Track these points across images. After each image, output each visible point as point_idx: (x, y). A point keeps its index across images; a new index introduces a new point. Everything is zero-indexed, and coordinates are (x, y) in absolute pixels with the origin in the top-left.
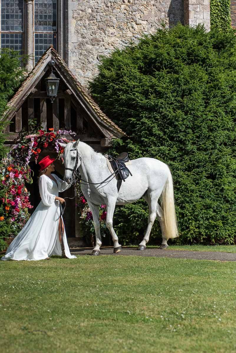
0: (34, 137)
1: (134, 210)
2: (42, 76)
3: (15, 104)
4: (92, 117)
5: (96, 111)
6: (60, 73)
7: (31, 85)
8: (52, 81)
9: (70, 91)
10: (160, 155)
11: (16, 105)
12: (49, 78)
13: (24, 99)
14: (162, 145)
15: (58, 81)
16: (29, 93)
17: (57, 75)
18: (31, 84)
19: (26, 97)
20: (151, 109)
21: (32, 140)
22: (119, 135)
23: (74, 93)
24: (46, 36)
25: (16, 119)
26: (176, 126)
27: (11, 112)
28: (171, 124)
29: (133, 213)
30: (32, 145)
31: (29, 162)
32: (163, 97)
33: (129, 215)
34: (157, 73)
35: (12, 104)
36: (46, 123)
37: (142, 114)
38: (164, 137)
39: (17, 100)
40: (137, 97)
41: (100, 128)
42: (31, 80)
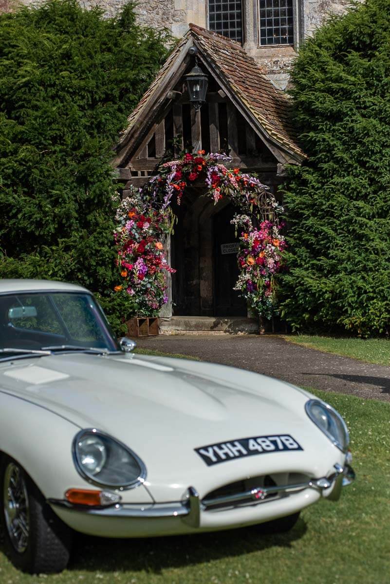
0: (177, 165)
1: (303, 279)
2: (180, 71)
3: (141, 116)
4: (257, 132)
5: (260, 121)
6: (207, 66)
7: (163, 87)
9: (223, 92)
10: (344, 191)
11: (143, 118)
12: (188, 75)
13: (155, 108)
15: (205, 78)
16: (162, 98)
17: (204, 69)
18: (164, 85)
19: (158, 105)
20: (336, 117)
21: (173, 170)
23: (229, 95)
30: (171, 178)
31: (169, 202)
32: (350, 99)
35: (136, 117)
36: (200, 142)
37: (322, 125)
38: (350, 162)
39: (144, 110)
40: (317, 99)
41: (269, 148)
42: (162, 78)
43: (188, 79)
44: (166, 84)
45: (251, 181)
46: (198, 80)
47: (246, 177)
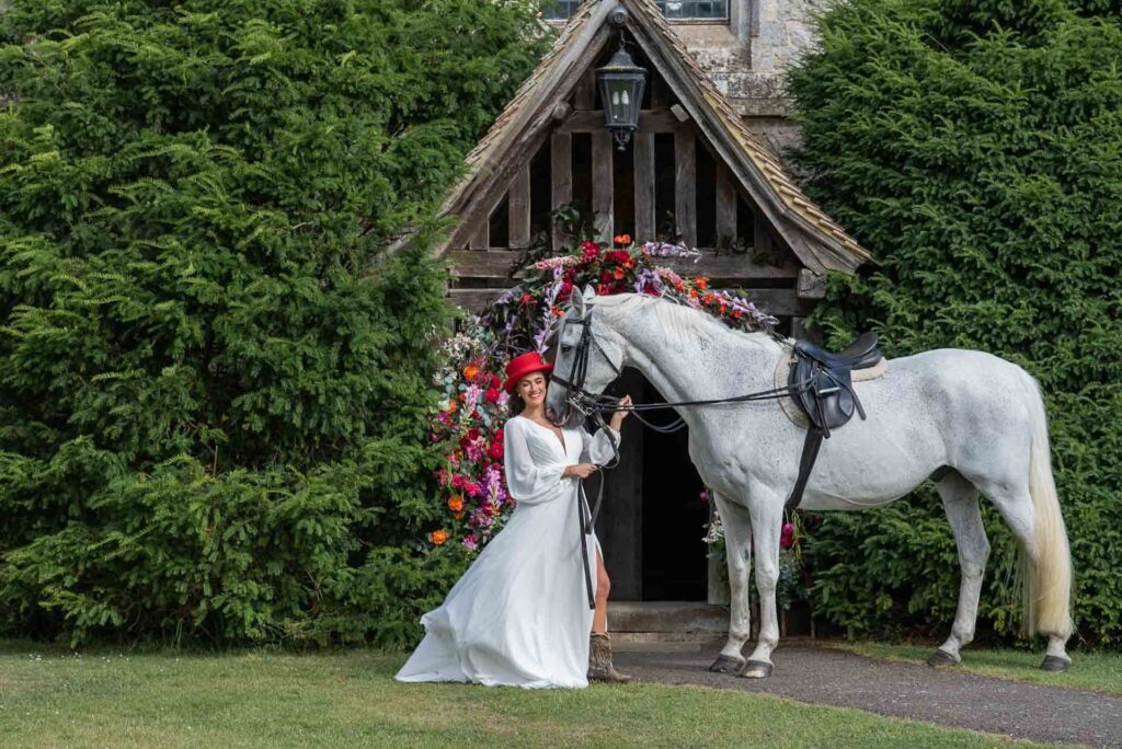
0: (564, 266)
1: (879, 520)
2: (586, 61)
3: (493, 155)
4: (757, 199)
5: (768, 177)
6: (647, 50)
7: (547, 92)
8: (618, 77)
9: (683, 108)
10: (976, 332)
11: (497, 158)
12: (607, 68)
13: (525, 138)
14: (986, 296)
15: (641, 77)
16: (543, 118)
17: (639, 57)
18: (550, 89)
19: (532, 131)
20: (953, 169)
21: (556, 277)
22: (848, 261)
23: (696, 116)
25: (512, 205)
26: (1031, 229)
27: (484, 183)
28: (1016, 223)
29: (874, 530)
30: (555, 293)
31: (545, 348)
32: (989, 130)
33: (862, 538)
34: (980, 42)
35: (485, 156)
36: (611, 217)
37: (919, 186)
38: (989, 268)
39: (503, 142)
40: (906, 127)
41: (785, 235)
42: (547, 73)
43: (607, 77)
44: (553, 85)
45: (736, 307)
46: (631, 81)
47: (724, 297)
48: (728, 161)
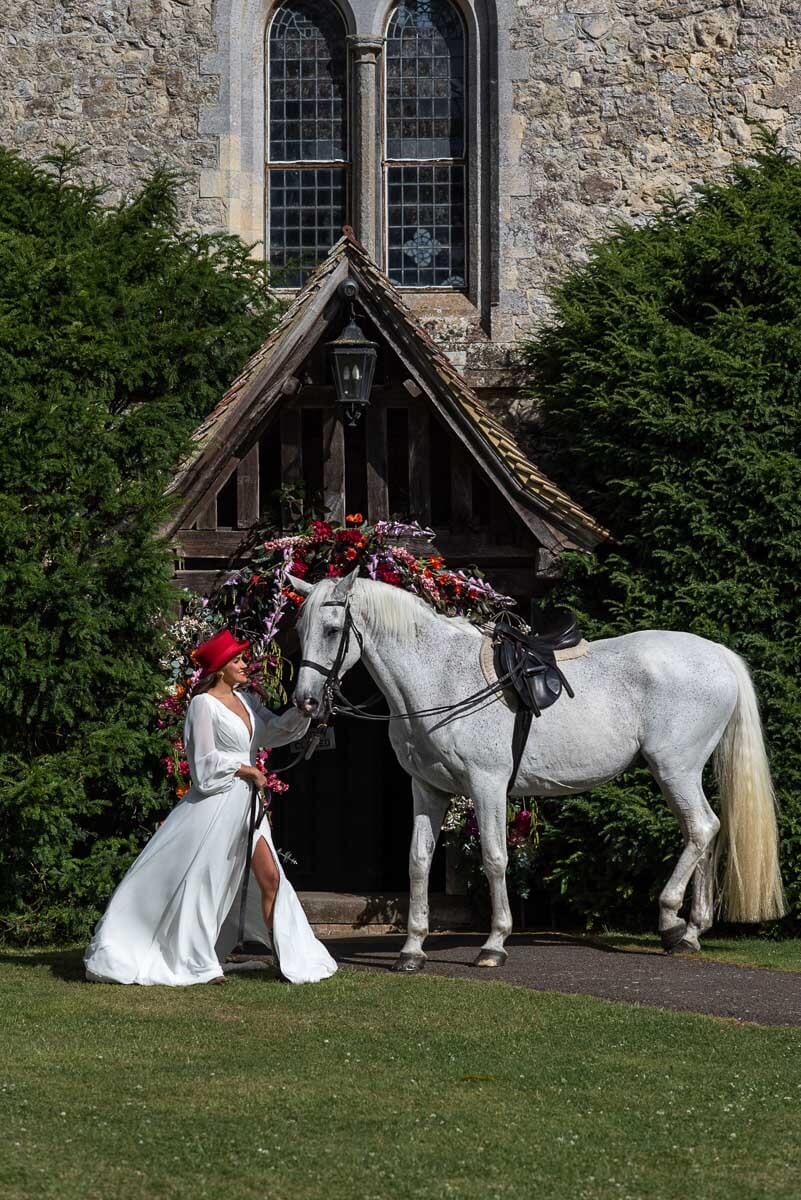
0: (295, 547)
1: (619, 806)
2: (316, 334)
3: (220, 432)
4: (492, 476)
5: (504, 454)
6: (378, 324)
7: (276, 366)
8: (355, 351)
9: (416, 383)
10: (716, 612)
11: (224, 436)
12: (336, 342)
13: (253, 415)
14: (725, 575)
15: (372, 351)
16: (271, 393)
17: (369, 331)
18: (278, 364)
19: (260, 407)
20: (693, 447)
21: (286, 557)
22: (586, 539)
23: (428, 392)
24: (426, 173)
25: (240, 482)
26: (772, 507)
27: (212, 459)
28: (756, 501)
29: (613, 816)
30: (285, 574)
31: (275, 631)
32: (730, 406)
33: (602, 823)
34: (720, 315)
35: (211, 433)
36: (343, 496)
37: (658, 463)
38: (730, 547)
39: (229, 419)
40: (644, 404)
41: (520, 513)
42: (275, 348)
43: (337, 351)
44: (282, 360)
45: (472, 587)
46: (362, 355)
47: (459, 577)
48: (463, 438)
